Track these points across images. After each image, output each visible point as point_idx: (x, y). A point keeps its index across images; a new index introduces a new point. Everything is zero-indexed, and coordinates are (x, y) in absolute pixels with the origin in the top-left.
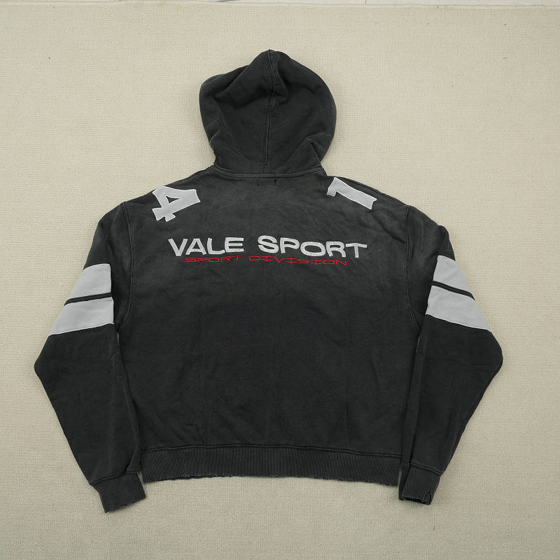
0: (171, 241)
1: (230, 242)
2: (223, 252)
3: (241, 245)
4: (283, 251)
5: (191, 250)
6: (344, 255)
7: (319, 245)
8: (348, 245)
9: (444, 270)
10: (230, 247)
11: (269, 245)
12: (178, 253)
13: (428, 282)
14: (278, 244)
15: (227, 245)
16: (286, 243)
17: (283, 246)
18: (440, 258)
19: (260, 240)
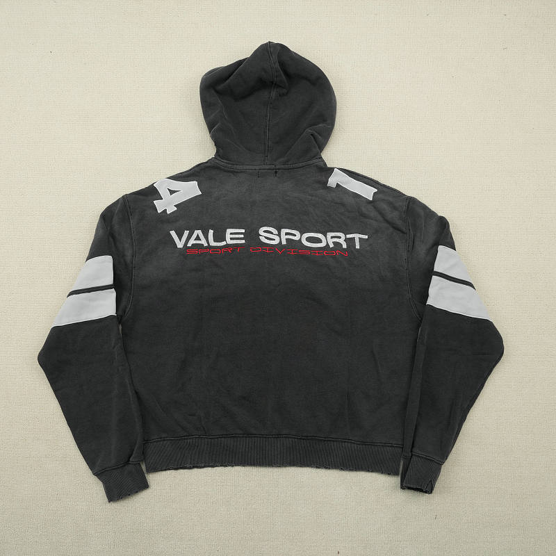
0: (173, 233)
1: (231, 234)
2: (224, 243)
3: (242, 236)
4: (284, 242)
5: (192, 242)
6: (345, 246)
7: (320, 236)
8: (348, 236)
9: (444, 260)
10: (231, 239)
11: (270, 236)
12: (180, 245)
13: (429, 273)
14: (279, 235)
15: (228, 236)
16: (287, 234)
17: (284, 238)
18: (440, 247)
19: (261, 231)
